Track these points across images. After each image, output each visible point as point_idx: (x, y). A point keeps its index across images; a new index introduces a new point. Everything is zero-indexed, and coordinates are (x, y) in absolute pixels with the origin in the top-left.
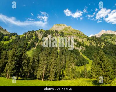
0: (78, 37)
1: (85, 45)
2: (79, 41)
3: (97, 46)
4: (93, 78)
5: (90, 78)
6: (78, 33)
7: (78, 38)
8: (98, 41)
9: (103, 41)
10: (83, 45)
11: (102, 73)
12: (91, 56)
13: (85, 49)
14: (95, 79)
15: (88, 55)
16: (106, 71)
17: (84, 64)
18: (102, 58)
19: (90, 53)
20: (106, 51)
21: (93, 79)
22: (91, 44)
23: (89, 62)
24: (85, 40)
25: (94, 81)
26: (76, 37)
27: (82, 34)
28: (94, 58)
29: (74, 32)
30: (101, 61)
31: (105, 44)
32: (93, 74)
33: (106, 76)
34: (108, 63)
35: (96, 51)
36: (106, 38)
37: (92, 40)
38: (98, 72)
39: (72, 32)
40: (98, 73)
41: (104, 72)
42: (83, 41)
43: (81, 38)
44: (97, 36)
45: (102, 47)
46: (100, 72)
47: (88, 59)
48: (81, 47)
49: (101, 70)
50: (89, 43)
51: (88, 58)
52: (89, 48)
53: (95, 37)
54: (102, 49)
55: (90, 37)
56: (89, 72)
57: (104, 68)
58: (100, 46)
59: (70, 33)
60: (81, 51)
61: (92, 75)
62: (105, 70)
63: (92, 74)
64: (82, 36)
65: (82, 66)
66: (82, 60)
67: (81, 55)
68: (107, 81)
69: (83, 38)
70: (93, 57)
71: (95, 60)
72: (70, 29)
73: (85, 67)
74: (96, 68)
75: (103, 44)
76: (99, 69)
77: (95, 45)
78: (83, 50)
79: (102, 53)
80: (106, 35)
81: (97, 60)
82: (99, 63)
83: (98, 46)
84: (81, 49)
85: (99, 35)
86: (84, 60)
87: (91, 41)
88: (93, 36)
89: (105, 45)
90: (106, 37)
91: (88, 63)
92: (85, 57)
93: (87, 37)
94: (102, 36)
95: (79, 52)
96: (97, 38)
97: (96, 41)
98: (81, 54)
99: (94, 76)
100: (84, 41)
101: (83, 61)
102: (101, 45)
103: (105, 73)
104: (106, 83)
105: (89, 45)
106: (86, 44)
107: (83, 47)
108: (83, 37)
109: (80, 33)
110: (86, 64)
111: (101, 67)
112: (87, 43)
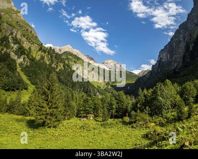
0: (24, 37)
1: (32, 56)
2: (24, 45)
3: (50, 65)
4: (29, 115)
5: (23, 115)
6: (27, 30)
7: (24, 39)
8: (55, 58)
9: (62, 61)
10: (27, 55)
11: (45, 109)
12: (36, 78)
13: (28, 64)
14: (33, 118)
15: (31, 74)
16: (53, 106)
17: (18, 89)
18: (53, 85)
19: (35, 73)
20: (62, 77)
21: (28, 118)
22: (42, 58)
23: (29, 87)
24: (35, 48)
25: (29, 121)
26: (21, 36)
27: (35, 35)
28: (39, 83)
29: (22, 24)
30: (49, 89)
31: (64, 66)
32: (31, 109)
33: (51, 115)
34: (58, 96)
35: (46, 73)
36: (68, 59)
37: (47, 53)
38: (40, 106)
39: (17, 22)
40: (39, 108)
41: (49, 108)
42: (30, 48)
43: (29, 42)
44: (57, 51)
45: (58, 70)
46: (42, 107)
47: (28, 82)
48: (22, 57)
49: (45, 105)
50: (40, 56)
51: (30, 80)
52: (36, 63)
53: (54, 50)
54: (57, 72)
55: (44, 47)
56: (23, 105)
57: (51, 102)
58: (55, 67)
59: (14, 23)
60: (21, 64)
61: (28, 111)
62: (51, 106)
63: (28, 109)
64: (32, 39)
65: (13, 92)
66: (17, 81)
67: (18, 72)
68: (52, 122)
69: (33, 43)
70: (38, 81)
71: (40, 86)
72: (17, 15)
73: (19, 94)
74: (37, 100)
75: (61, 66)
76: (43, 103)
77: (48, 63)
78: (25, 63)
79: (55, 78)
80: (71, 54)
81: (43, 87)
82: (44, 93)
83: (53, 65)
84: (21, 60)
85: (60, 50)
86: (20, 81)
87: (45, 53)
88: (50, 48)
89: (63, 68)
90: (70, 57)
91: (26, 89)
92: (24, 78)
93: (42, 44)
94: (64, 53)
95: (16, 66)
96: (55, 53)
97: (51, 57)
98: (19, 69)
99: (31, 112)
100: (33, 48)
101: (19, 83)
102: (57, 66)
103: (51, 110)
104: (49, 125)
105: (38, 58)
106: (34, 56)
107: (27, 59)
108: (34, 41)
109: (31, 32)
110: (22, 90)
111: (47, 100)
112: (37, 55)
